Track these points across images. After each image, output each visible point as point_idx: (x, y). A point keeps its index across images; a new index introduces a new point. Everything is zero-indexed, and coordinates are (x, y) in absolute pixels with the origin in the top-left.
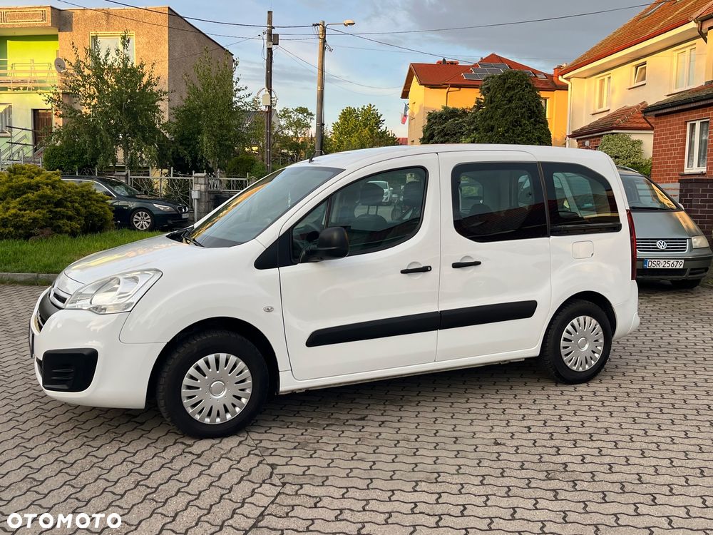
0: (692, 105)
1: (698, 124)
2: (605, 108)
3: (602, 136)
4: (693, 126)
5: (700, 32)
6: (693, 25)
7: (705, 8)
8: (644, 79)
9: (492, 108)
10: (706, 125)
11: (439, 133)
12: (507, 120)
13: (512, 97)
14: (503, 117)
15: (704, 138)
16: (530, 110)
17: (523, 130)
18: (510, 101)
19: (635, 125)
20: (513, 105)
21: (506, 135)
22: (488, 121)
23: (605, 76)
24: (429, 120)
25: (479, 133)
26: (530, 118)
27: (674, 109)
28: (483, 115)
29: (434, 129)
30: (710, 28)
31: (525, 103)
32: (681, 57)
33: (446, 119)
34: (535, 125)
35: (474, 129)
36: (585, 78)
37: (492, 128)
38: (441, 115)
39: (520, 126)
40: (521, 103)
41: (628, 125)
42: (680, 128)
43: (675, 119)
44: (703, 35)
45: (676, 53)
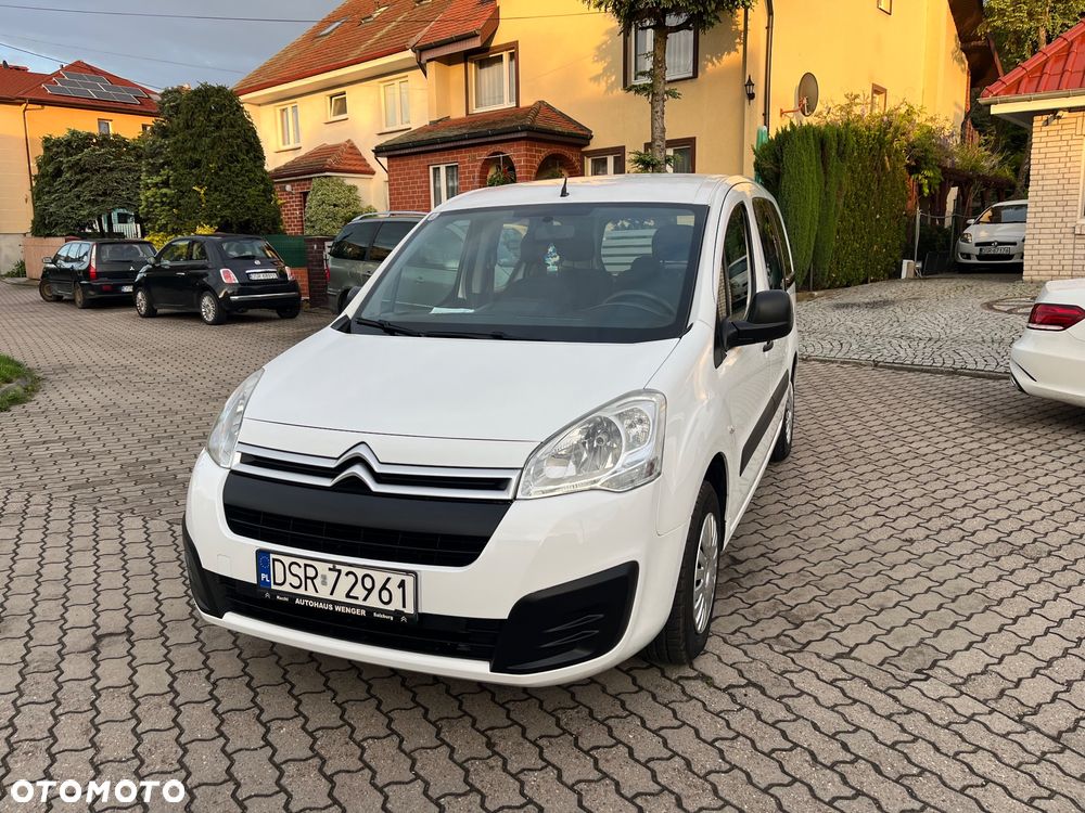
0: (437, 147)
1: (443, 169)
2: (292, 146)
3: (311, 179)
4: (437, 170)
5: (419, 63)
6: (409, 54)
7: (419, 35)
8: (345, 112)
9: (191, 135)
10: (450, 170)
11: (70, 168)
12: (218, 153)
13: (220, 122)
14: (212, 148)
15: (450, 184)
16: (247, 141)
17: (242, 168)
18: (218, 127)
19: (348, 167)
20: (224, 133)
21: (222, 173)
22: (190, 154)
23: (289, 105)
24: (46, 149)
25: (175, 170)
26: (248, 152)
27: (412, 150)
28: (179, 145)
29: (60, 162)
30: (429, 61)
31: (239, 132)
32: (389, 90)
33: (80, 149)
34: (255, 162)
35: (162, 166)
36: (259, 105)
37: (197, 164)
38: (69, 143)
39: (238, 161)
40: (234, 131)
41: (342, 167)
42: (422, 172)
43: (413, 162)
44: (422, 67)
45: (382, 85)
